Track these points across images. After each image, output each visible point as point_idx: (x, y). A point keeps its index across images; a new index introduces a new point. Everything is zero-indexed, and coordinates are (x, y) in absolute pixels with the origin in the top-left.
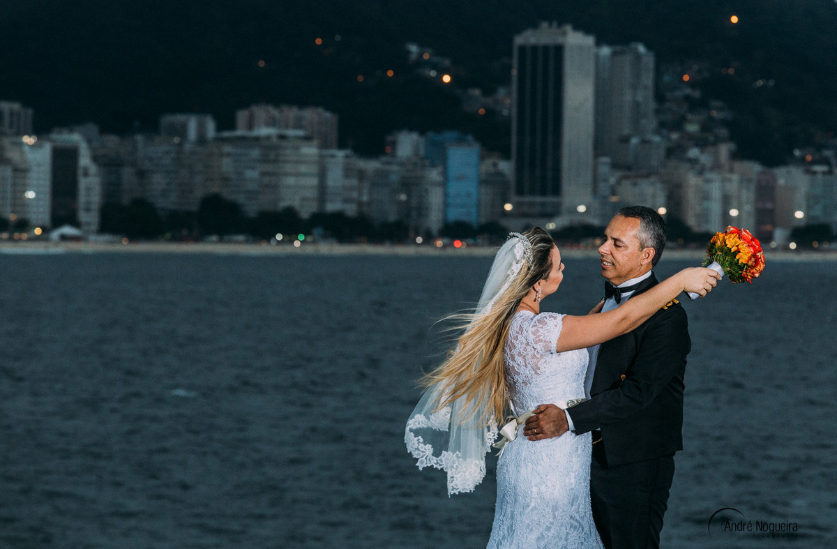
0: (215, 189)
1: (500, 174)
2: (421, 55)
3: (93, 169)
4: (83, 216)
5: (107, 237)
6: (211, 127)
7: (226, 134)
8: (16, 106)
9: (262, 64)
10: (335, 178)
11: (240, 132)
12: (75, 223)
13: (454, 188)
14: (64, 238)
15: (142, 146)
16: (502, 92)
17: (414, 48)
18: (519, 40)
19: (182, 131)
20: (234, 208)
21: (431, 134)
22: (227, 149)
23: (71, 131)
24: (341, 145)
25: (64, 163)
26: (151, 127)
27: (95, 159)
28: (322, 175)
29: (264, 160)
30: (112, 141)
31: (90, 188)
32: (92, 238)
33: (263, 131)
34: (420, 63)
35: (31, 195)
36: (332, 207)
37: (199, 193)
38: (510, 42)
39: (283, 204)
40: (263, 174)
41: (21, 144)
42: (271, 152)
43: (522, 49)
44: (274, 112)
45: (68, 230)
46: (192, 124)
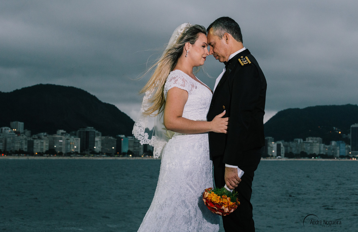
0: (303, 150)
1: (349, 148)
2: (336, 129)
3: (283, 147)
4: (282, 155)
5: (285, 158)
6: (302, 141)
7: (304, 142)
8: (271, 138)
9: (310, 130)
10: (322, 149)
11: (307, 141)
12: (280, 155)
13: (341, 150)
14: (279, 158)
15: (292, 144)
16: (349, 135)
17: (334, 128)
18: (352, 126)
19: (297, 141)
20: (306, 153)
21: (338, 142)
22: (305, 144)
23: (280, 141)
24: (323, 143)
25: (279, 146)
26: (292, 140)
27: (284, 146)
28: (320, 148)
29: (310, 146)
30: (286, 143)
31: (283, 150)
32: (283, 158)
33: (310, 141)
34: (335, 130)
35: (273, 151)
36: (322, 153)
37: (300, 151)
38: (350, 127)
39: (314, 153)
40: (311, 148)
41: (272, 143)
42: (311, 144)
43: (352, 128)
44: (312, 138)
45: (279, 157)
46: (299, 140)
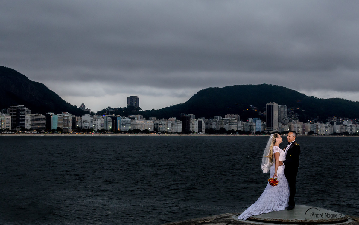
0: (222, 127)
1: (264, 124)
2: (252, 107)
3: (204, 124)
4: (203, 131)
5: (206, 134)
6: (221, 117)
7: (223, 119)
8: (193, 115)
9: (229, 108)
10: (240, 125)
11: (225, 118)
12: (202, 132)
13: (257, 126)
14: (200, 134)
15: (211, 120)
16: (264, 112)
17: (251, 106)
18: (267, 104)
19: (217, 118)
20: (225, 129)
21: (254, 118)
22: (224, 121)
23: (201, 118)
24: (240, 120)
25: (200, 123)
26: (212, 118)
27: (204, 122)
28: (238, 125)
30: (207, 120)
31: (204, 127)
32: (204, 134)
33: (229, 118)
34: (252, 108)
35: (195, 128)
36: (239, 129)
37: (220, 127)
38: (266, 105)
39: (232, 129)
40: (229, 124)
41: (193, 120)
42: (230, 121)
43: (267, 106)
44: (231, 115)
45: (200, 133)
46: (219, 117)
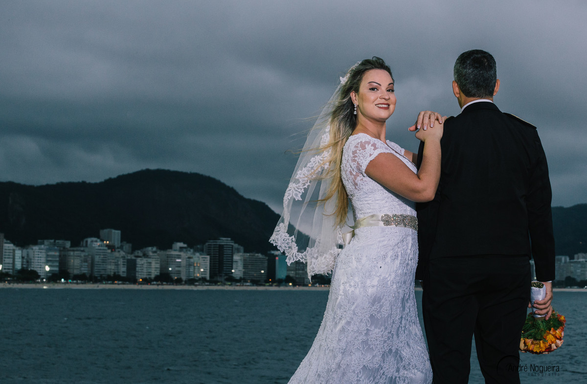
0: (569, 275)
6: (568, 259)
7: (572, 261)
9: (581, 243)
11: (575, 260)
19: (561, 260)
20: (574, 279)
22: (572, 264)
29: (582, 267)
33: (581, 260)
37: (565, 276)
40: (581, 271)
42: (583, 265)
44: (584, 255)
46: (563, 258)
